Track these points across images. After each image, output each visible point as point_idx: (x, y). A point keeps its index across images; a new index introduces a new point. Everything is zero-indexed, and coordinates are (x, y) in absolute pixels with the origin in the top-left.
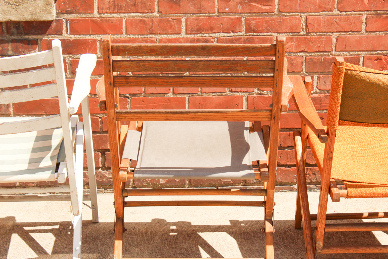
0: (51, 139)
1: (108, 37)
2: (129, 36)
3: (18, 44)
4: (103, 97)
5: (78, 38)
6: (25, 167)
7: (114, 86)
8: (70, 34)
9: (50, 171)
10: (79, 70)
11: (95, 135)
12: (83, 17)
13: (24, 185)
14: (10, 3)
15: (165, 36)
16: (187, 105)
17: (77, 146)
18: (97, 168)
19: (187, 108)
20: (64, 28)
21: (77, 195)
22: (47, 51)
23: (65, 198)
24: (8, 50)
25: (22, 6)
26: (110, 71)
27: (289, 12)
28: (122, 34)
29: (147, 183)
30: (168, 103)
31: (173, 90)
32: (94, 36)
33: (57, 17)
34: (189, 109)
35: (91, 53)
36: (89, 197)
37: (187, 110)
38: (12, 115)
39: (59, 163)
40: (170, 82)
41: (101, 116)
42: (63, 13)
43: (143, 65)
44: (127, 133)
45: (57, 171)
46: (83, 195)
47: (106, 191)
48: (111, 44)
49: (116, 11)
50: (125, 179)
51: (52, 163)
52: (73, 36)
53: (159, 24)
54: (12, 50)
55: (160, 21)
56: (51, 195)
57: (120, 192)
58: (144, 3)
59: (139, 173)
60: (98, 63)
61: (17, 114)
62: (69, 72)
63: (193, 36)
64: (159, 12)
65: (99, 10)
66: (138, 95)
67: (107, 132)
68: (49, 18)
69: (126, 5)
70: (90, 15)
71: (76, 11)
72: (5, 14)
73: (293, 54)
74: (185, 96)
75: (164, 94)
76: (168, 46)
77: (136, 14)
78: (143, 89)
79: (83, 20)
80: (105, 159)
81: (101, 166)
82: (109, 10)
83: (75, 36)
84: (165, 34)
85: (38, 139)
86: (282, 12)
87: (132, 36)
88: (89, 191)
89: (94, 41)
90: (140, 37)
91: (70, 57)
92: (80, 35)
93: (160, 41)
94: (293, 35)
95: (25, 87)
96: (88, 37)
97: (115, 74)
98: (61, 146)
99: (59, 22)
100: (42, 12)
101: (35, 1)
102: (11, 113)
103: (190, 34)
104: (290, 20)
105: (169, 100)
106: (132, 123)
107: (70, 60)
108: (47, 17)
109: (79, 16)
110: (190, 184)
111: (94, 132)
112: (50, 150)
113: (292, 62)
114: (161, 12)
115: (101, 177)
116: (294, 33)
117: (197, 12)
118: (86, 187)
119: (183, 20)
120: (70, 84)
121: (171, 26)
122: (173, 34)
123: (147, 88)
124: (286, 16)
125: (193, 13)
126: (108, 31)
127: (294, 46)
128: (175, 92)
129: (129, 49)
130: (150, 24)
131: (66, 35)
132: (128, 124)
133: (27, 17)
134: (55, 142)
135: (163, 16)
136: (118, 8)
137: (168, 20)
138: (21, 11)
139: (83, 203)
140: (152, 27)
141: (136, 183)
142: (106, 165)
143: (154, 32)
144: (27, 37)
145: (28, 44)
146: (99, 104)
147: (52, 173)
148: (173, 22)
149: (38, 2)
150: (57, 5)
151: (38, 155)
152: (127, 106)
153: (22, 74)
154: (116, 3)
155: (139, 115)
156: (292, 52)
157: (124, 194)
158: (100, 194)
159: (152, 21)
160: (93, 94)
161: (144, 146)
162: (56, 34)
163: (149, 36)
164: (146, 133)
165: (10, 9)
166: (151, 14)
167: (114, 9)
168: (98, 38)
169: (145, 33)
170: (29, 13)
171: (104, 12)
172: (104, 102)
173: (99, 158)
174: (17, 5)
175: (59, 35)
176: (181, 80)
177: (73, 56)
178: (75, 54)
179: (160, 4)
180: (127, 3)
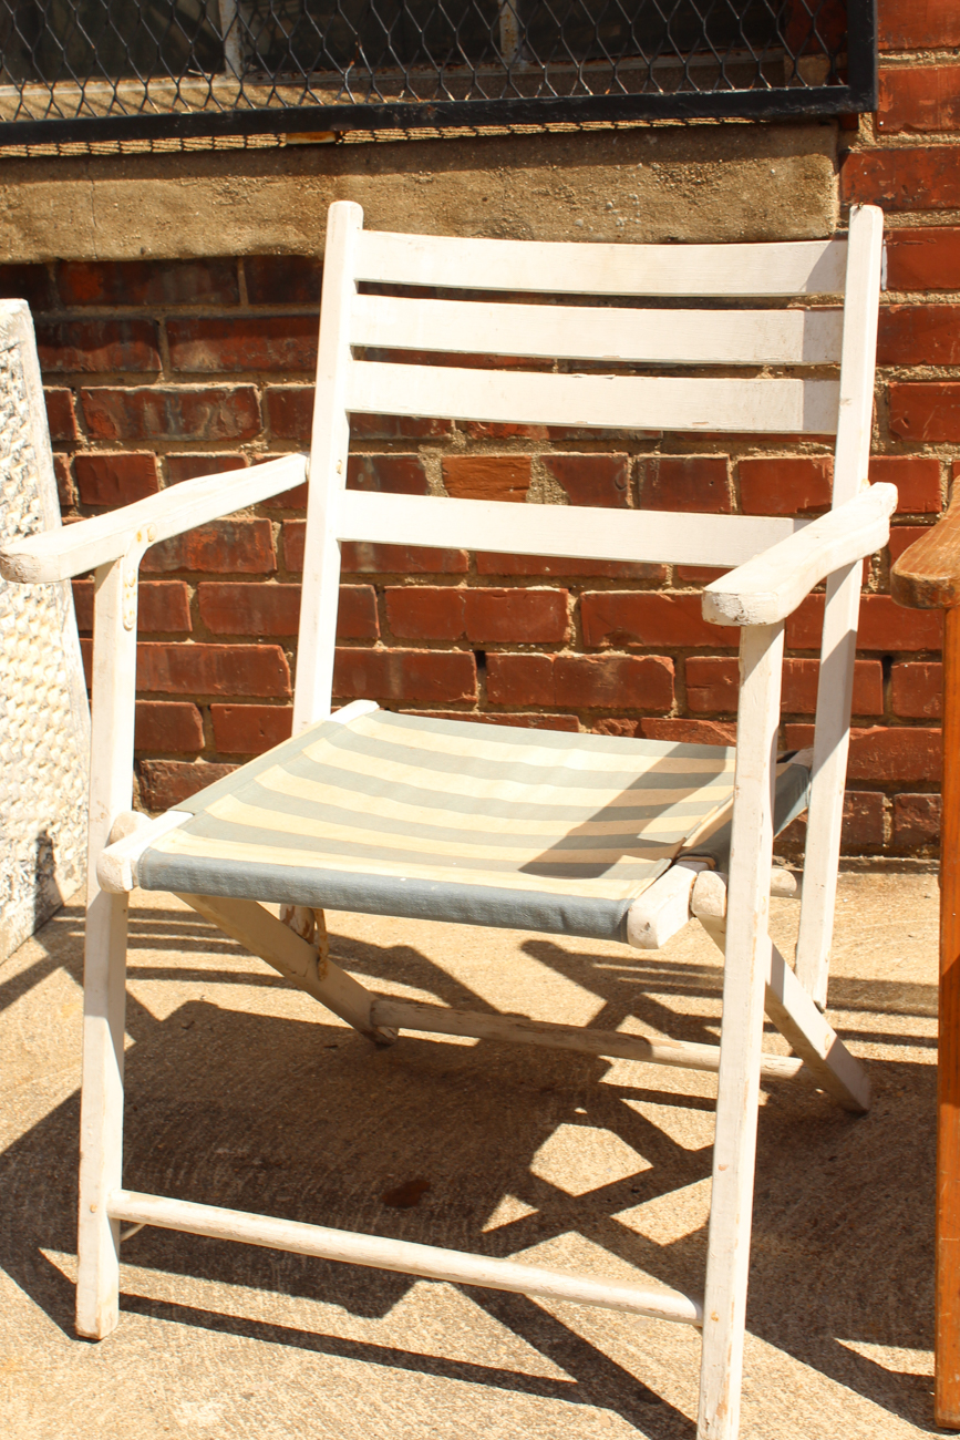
5: (919, 304)
8: (892, 289)
12: (940, 223)
14: (671, 176)
25: (716, 187)
33: (843, 225)
38: (669, 583)
52: (902, 297)
61: (687, 579)
62: (880, 431)
68: (816, 229)
71: (914, 199)
72: (654, 217)
79: (938, 236)
83: (909, 295)
88: (935, 865)
91: (889, 375)
92: (925, 291)
96: (955, 300)
100: (787, 208)
101: (763, 167)
102: (666, 573)
107: (885, 387)
108: (805, 226)
109: (924, 218)
118: (925, 851)
133: (732, 225)
138: (709, 207)
149: (773, 171)
150: (844, 181)
165: (671, 199)
170: (743, 213)
174: (697, 184)
177: (896, 370)
178: (904, 365)
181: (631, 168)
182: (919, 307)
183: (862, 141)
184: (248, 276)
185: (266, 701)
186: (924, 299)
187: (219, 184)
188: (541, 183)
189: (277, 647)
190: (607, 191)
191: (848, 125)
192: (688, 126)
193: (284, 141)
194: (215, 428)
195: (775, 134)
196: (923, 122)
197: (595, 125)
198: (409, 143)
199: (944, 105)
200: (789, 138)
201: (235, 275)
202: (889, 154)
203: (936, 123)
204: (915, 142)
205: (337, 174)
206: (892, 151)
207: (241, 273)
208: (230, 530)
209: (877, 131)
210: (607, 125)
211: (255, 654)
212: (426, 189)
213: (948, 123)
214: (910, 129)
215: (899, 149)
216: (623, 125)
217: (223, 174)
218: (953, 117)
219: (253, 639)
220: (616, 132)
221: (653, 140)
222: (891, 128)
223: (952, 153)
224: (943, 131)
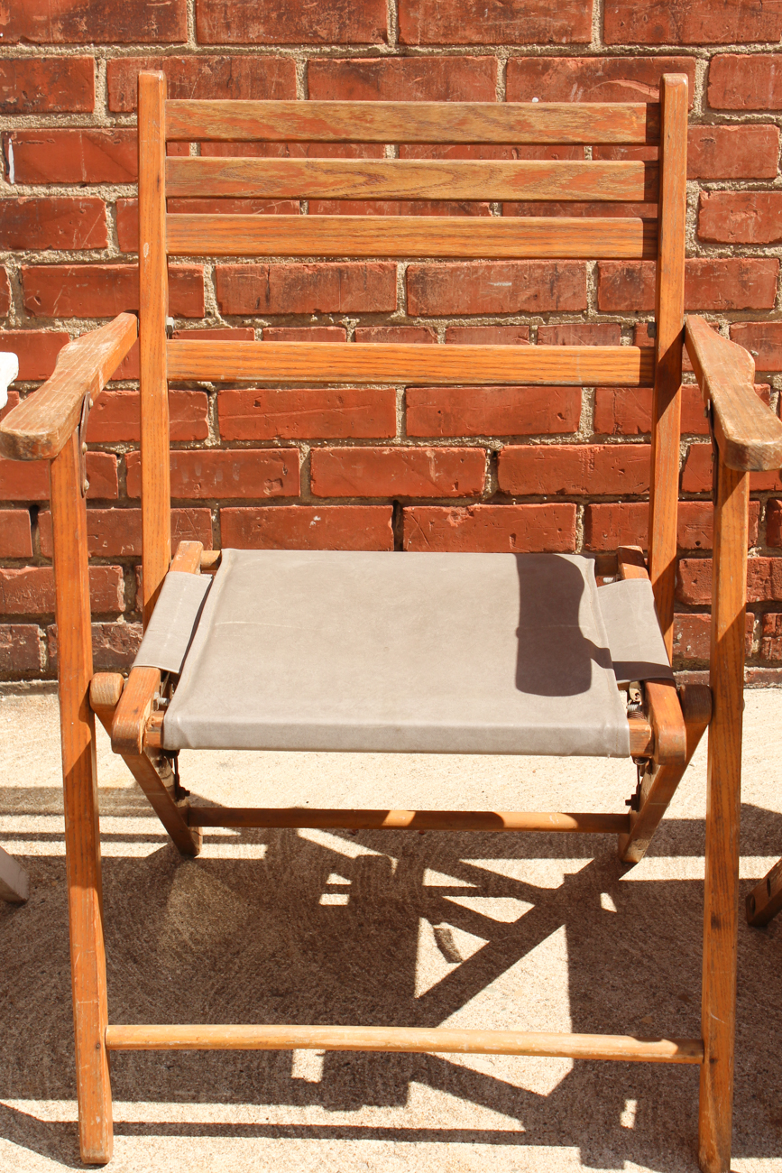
5: (43, 196)
8: (18, 182)
11: (97, 512)
12: (57, 125)
16: (399, 416)
18: (111, 615)
19: (398, 425)
27: (739, 111)
30: (336, 412)
32: (95, 189)
34: (404, 428)
41: (120, 450)
52: (27, 190)
58: (261, 80)
60: (111, 277)
62: (15, 307)
65: (112, 102)
66: (242, 384)
67: (139, 501)
69: (199, 87)
70: (79, 120)
71: (33, 104)
73: (749, 251)
74: (394, 387)
79: (57, 136)
80: (137, 586)
81: (122, 607)
83: (34, 187)
86: (718, 111)
89: (97, 205)
91: (18, 258)
92: (48, 184)
93: (314, 207)
94: (749, 189)
96: (75, 192)
104: (743, 137)
105: (340, 399)
107: (17, 269)
109: (43, 121)
111: (92, 502)
113: (745, 277)
115: (124, 643)
116: (755, 179)
124: (730, 122)
127: (750, 222)
130: (281, 150)
131: (4, 187)
142: (141, 605)
152: (207, 420)
156: (747, 245)
168: (107, 197)
171: (127, 108)
173: (116, 584)
177: (27, 254)
178: (33, 250)
179: (311, 81)
180: (205, 77)
182: (43, 199)
186: (47, 191)
196: (37, 35)
199: (55, 21)
202: (10, 63)
203: (49, 37)
204: (32, 53)
206: (12, 60)
213: (59, 37)
214: (26, 41)
215: (18, 59)
218: (63, 32)
222: (9, 40)
223: (64, 64)
224: (55, 43)
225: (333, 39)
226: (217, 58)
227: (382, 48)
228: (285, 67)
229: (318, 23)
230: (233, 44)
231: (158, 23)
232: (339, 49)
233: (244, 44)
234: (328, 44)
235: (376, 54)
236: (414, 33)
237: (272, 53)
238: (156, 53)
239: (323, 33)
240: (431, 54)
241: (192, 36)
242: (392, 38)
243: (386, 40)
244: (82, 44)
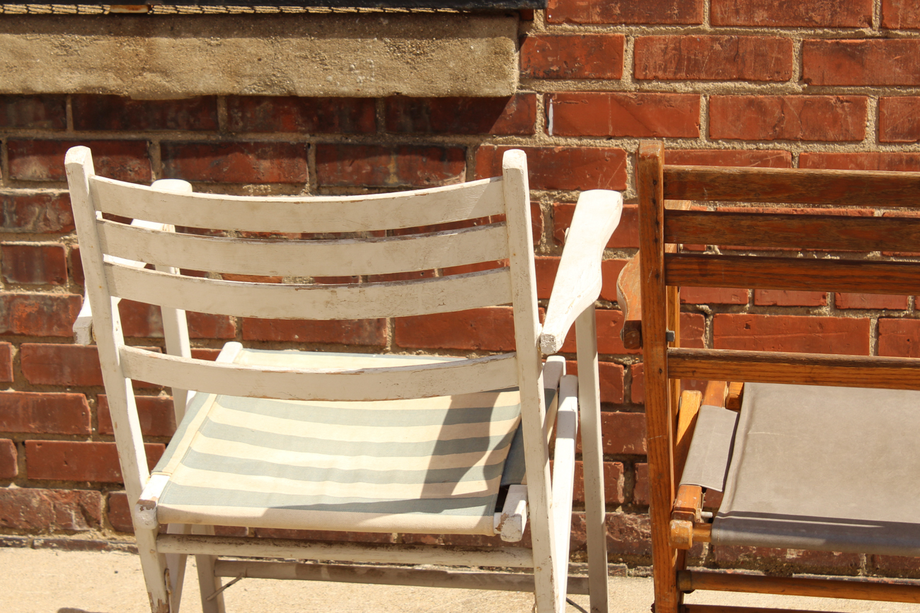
0: (488, 420)
1: (655, 148)
2: (715, 145)
3: (414, 157)
4: (634, 311)
5: (575, 146)
6: (415, 491)
7: (667, 283)
8: (555, 135)
9: (482, 509)
10: (573, 235)
11: (610, 414)
12: (591, 89)
13: (412, 542)
14: (398, 48)
15: (818, 148)
16: (872, 342)
17: (559, 441)
18: (611, 506)
19: (871, 350)
20: (540, 118)
21: (552, 579)
22: (488, 180)
23: (521, 583)
24: (387, 173)
25: (431, 57)
26: (656, 241)
28: (696, 137)
29: (748, 556)
30: (815, 335)
31: (834, 299)
32: (619, 142)
33: (522, 88)
34: (876, 353)
35: (608, 189)
36: (584, 585)
37: (872, 356)
38: (389, 348)
39: (508, 487)
40: (826, 277)
41: (628, 361)
42: (538, 78)
43: (749, 227)
44: (698, 412)
45: (499, 507)
46: (569, 578)
47: (632, 571)
48: (663, 166)
49: (683, 75)
50: (687, 543)
51: (489, 484)
52: (562, 141)
53: (800, 114)
54: (396, 174)
55: (806, 105)
56: (482, 572)
57: (672, 577)
58: (763, 55)
59: (726, 529)
60: (627, 215)
61: (402, 346)
62: (546, 238)
63: (896, 149)
64: (802, 79)
65: (637, 71)
66: (735, 308)
67: (641, 407)
68: (502, 90)
69: (710, 60)
70: (609, 85)
71: (572, 71)
72: (385, 77)
74: (868, 316)
75: (808, 309)
76: (822, 177)
77: (738, 84)
78: (749, 292)
79: (590, 98)
80: (635, 482)
81: (621, 499)
82: (665, 71)
83: (568, 139)
84: (819, 141)
85: (453, 417)
87: (724, 145)
88: (585, 567)
89: (620, 155)
90: (746, 146)
91: (551, 197)
92: (580, 137)
93: (803, 161)
95: (426, 275)
96: (601, 144)
97: (671, 248)
98: (515, 437)
99: (526, 101)
100: (481, 74)
101: (465, 45)
102: (386, 341)
103: (890, 143)
105: (821, 325)
106: (713, 385)
107: (550, 206)
108: (495, 88)
109: (580, 85)
110: (873, 566)
111: (605, 406)
112: (485, 449)
114: (808, 81)
115: (621, 531)
117: (910, 83)
118: (578, 556)
119: (872, 104)
120: (547, 272)
121: (835, 120)
122: (841, 142)
123: (758, 291)
125: (901, 86)
126: (659, 130)
128: (838, 303)
129: (712, 181)
130: (777, 112)
131: (544, 138)
132: (702, 388)
133: (441, 85)
134: (499, 429)
135: (815, 90)
136: (688, 67)
137: (827, 103)
138: (425, 71)
139: (569, 601)
140: (781, 120)
141: (719, 554)
142: (637, 498)
143: (787, 136)
144: (438, 139)
145: (441, 159)
146: (622, 330)
147: (486, 513)
148: (843, 107)
149: (472, 47)
150: (523, 56)
151: (450, 461)
152: (703, 339)
153: (420, 241)
154: (685, 53)
155: (733, 365)
157: (683, 585)
158: (617, 579)
159: (783, 104)
160: (608, 298)
161: (743, 453)
162: (517, 135)
163: (771, 146)
164: (751, 416)
165: (399, 64)
166: (780, 85)
167: (678, 69)
168: (628, 148)
169: (762, 136)
170: (448, 77)
171: (650, 76)
172: (637, 326)
173: (617, 478)
174: (416, 55)
175: (523, 135)
176: (857, 272)
177: (558, 194)
178: (564, 190)
179: (805, 58)
180: (715, 52)
181: (369, 41)
182: (575, 149)
183: (536, 29)
184: (74, 109)
185: (70, 437)
186: (579, 143)
187: (56, 39)
188: (302, 49)
189: (81, 395)
190: (350, 57)
191: (525, 17)
192: (411, 13)
193: (108, 9)
194: (41, 224)
195: (474, 21)
196: (579, 17)
197: (342, 10)
198: (203, 15)
199: (594, 6)
200: (483, 25)
201: (64, 107)
202: (555, 39)
203: (588, 18)
204: (574, 31)
205: (148, 36)
206: (557, 36)
207: (69, 106)
208: (49, 302)
209: (547, 22)
210: (352, 9)
211: (64, 401)
212: (216, 50)
213: (597, 19)
214: (570, 22)
215: (562, 36)
216: (363, 10)
217: (60, 32)
218: (600, 15)
219: (63, 388)
220: (359, 15)
221: (385, 22)
222: (557, 20)
223: (600, 40)
224: (593, 24)
225: (826, 23)
226: (727, 37)
227: (867, 31)
228: (784, 46)
229: (813, 10)
230: (741, 26)
231: (679, 8)
232: (830, 31)
233: (750, 27)
234: (821, 27)
235: (862, 36)
236: (895, 19)
237: (773, 34)
238: (676, 32)
239: (817, 19)
240: (910, 37)
241: (707, 19)
242: (876, 23)
243: (871, 25)
244: (615, 25)
